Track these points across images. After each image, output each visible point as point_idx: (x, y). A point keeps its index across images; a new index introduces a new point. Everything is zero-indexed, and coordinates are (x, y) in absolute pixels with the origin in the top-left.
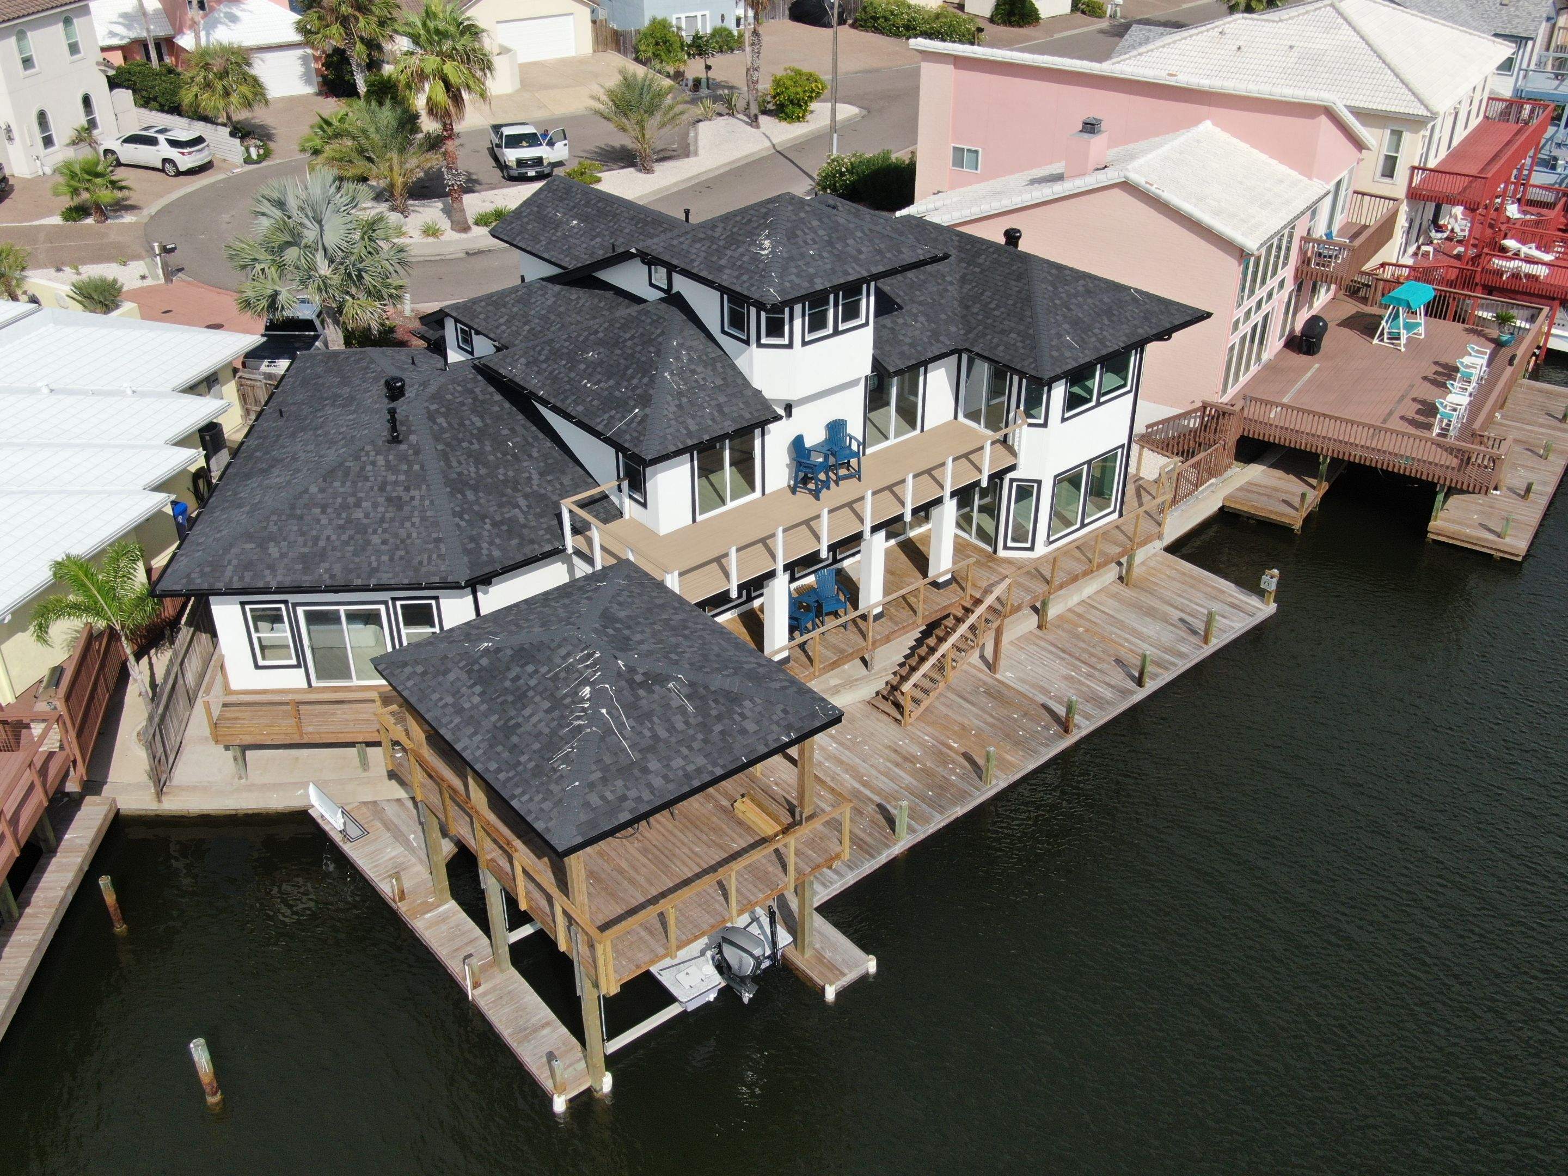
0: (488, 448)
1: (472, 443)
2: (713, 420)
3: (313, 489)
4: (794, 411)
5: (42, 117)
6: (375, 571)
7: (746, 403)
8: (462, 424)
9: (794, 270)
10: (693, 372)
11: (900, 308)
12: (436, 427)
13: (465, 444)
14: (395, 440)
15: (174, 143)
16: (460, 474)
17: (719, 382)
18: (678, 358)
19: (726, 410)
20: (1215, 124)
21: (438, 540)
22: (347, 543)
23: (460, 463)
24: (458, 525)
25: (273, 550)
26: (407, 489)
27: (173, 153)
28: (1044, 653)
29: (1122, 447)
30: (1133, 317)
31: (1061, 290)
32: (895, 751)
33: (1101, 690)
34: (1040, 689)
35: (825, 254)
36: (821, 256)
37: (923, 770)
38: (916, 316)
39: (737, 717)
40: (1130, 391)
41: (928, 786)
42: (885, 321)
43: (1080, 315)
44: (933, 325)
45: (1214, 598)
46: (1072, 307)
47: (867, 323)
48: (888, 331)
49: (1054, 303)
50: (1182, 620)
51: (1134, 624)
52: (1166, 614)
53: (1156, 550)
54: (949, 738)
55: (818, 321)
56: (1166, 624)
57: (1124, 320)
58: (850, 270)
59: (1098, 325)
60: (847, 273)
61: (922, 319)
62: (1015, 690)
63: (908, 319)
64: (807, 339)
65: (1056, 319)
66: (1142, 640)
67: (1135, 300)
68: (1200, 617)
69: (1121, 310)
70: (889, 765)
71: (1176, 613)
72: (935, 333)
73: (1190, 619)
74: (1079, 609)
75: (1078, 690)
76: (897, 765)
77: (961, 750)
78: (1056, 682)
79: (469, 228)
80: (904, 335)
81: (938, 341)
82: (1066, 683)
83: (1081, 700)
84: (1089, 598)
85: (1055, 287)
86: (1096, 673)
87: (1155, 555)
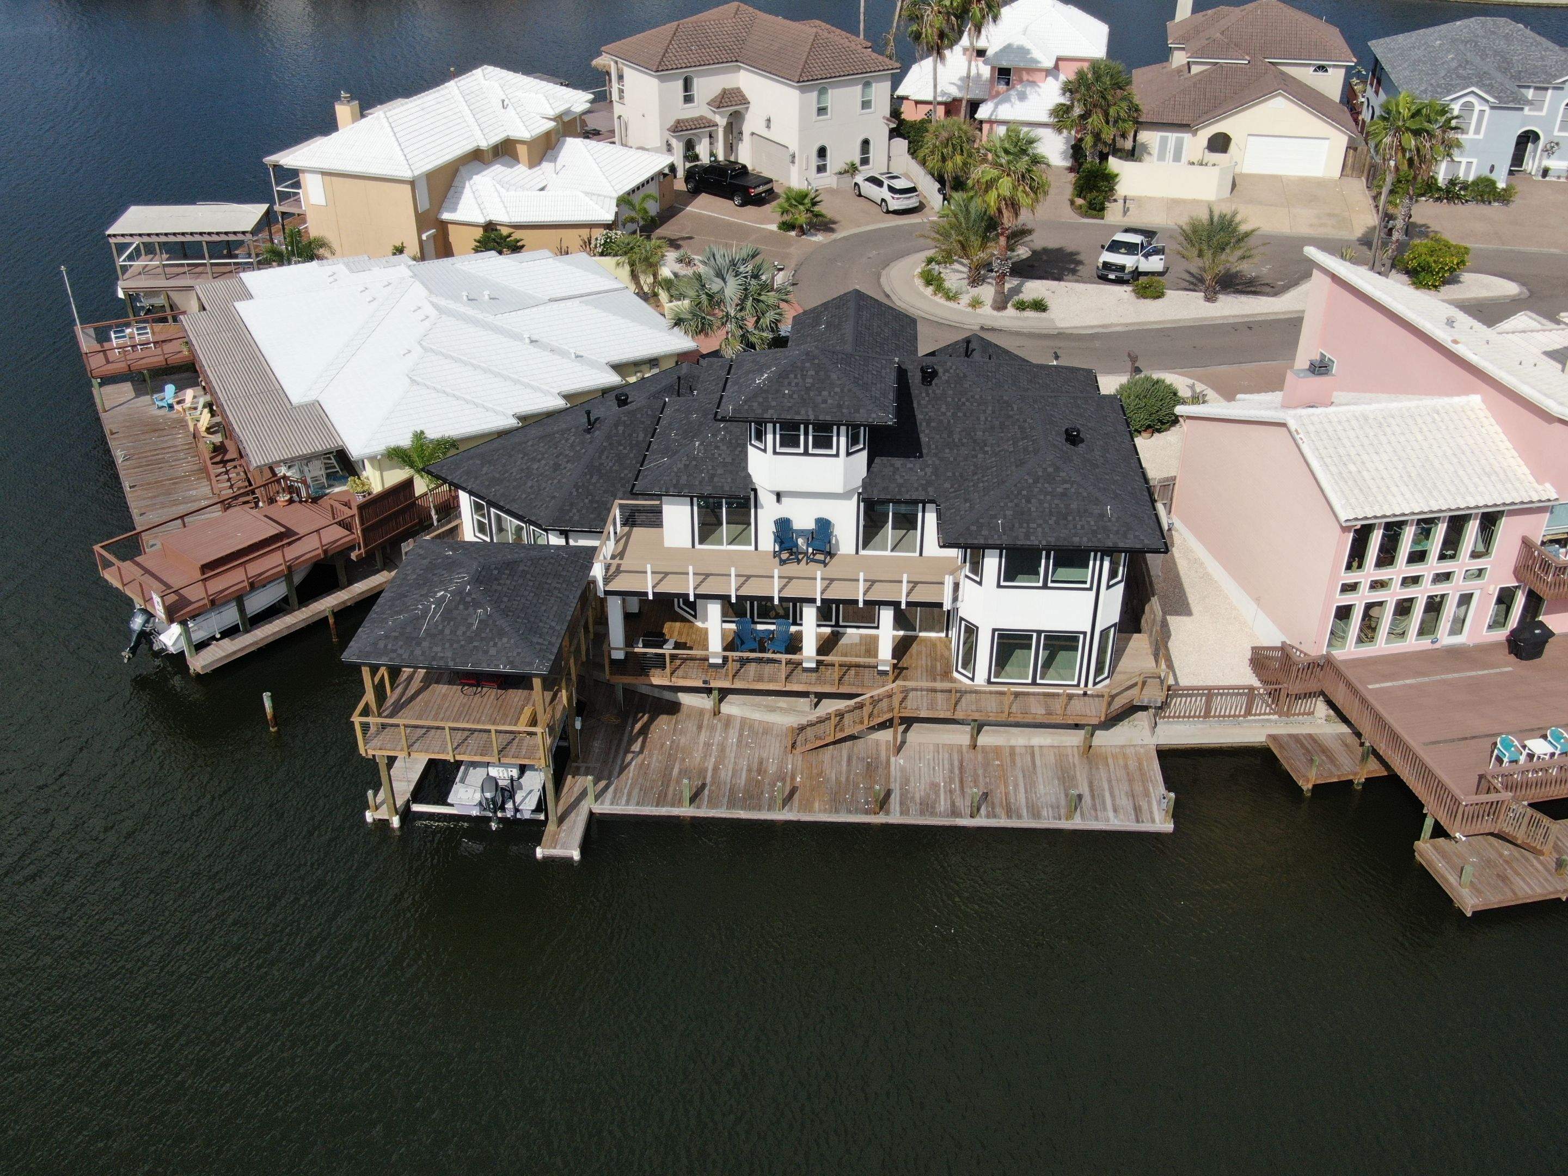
0: (632, 455)
1: (625, 448)
3: (530, 443)
4: (784, 500)
5: (822, 152)
6: (514, 500)
7: (734, 480)
8: (630, 435)
9: (761, 400)
10: (717, 447)
11: (921, 456)
12: (614, 431)
13: (621, 448)
14: (588, 431)
15: (891, 189)
16: (601, 464)
17: (729, 460)
18: (714, 435)
19: (716, 479)
20: (1484, 401)
21: (554, 497)
22: (516, 480)
23: (607, 457)
24: (571, 493)
25: (485, 469)
26: (567, 462)
27: (887, 195)
28: (946, 762)
29: (1085, 633)
30: (1083, 527)
31: (1039, 485)
32: (761, 763)
33: (942, 803)
34: (905, 781)
35: (795, 396)
36: (791, 396)
37: (758, 781)
38: (928, 466)
39: (492, 643)
40: (1090, 589)
41: (746, 791)
42: (898, 462)
43: (1033, 509)
44: (933, 477)
45: (1133, 796)
46: (1033, 501)
47: (837, 455)
48: (892, 469)
49: (1019, 493)
50: (1080, 797)
51: (1040, 780)
52: (1076, 787)
53: (1145, 742)
54: (802, 774)
55: (789, 440)
56: (1062, 792)
57: (1071, 526)
58: (803, 412)
59: (1040, 522)
60: (798, 413)
61: (929, 470)
62: (889, 772)
63: (917, 466)
64: (778, 450)
65: (1006, 505)
66: (1026, 792)
67: (1102, 515)
68: (1097, 801)
69: (1077, 518)
70: (745, 767)
71: (1084, 789)
72: (929, 483)
73: (1087, 799)
74: (1018, 751)
75: (928, 795)
76: (749, 770)
77: (797, 785)
78: (923, 781)
79: (1005, 308)
80: (902, 477)
81: (925, 490)
82: (928, 787)
83: (918, 801)
84: (1041, 747)
85: (1036, 481)
86: (958, 792)
87: (1142, 746)
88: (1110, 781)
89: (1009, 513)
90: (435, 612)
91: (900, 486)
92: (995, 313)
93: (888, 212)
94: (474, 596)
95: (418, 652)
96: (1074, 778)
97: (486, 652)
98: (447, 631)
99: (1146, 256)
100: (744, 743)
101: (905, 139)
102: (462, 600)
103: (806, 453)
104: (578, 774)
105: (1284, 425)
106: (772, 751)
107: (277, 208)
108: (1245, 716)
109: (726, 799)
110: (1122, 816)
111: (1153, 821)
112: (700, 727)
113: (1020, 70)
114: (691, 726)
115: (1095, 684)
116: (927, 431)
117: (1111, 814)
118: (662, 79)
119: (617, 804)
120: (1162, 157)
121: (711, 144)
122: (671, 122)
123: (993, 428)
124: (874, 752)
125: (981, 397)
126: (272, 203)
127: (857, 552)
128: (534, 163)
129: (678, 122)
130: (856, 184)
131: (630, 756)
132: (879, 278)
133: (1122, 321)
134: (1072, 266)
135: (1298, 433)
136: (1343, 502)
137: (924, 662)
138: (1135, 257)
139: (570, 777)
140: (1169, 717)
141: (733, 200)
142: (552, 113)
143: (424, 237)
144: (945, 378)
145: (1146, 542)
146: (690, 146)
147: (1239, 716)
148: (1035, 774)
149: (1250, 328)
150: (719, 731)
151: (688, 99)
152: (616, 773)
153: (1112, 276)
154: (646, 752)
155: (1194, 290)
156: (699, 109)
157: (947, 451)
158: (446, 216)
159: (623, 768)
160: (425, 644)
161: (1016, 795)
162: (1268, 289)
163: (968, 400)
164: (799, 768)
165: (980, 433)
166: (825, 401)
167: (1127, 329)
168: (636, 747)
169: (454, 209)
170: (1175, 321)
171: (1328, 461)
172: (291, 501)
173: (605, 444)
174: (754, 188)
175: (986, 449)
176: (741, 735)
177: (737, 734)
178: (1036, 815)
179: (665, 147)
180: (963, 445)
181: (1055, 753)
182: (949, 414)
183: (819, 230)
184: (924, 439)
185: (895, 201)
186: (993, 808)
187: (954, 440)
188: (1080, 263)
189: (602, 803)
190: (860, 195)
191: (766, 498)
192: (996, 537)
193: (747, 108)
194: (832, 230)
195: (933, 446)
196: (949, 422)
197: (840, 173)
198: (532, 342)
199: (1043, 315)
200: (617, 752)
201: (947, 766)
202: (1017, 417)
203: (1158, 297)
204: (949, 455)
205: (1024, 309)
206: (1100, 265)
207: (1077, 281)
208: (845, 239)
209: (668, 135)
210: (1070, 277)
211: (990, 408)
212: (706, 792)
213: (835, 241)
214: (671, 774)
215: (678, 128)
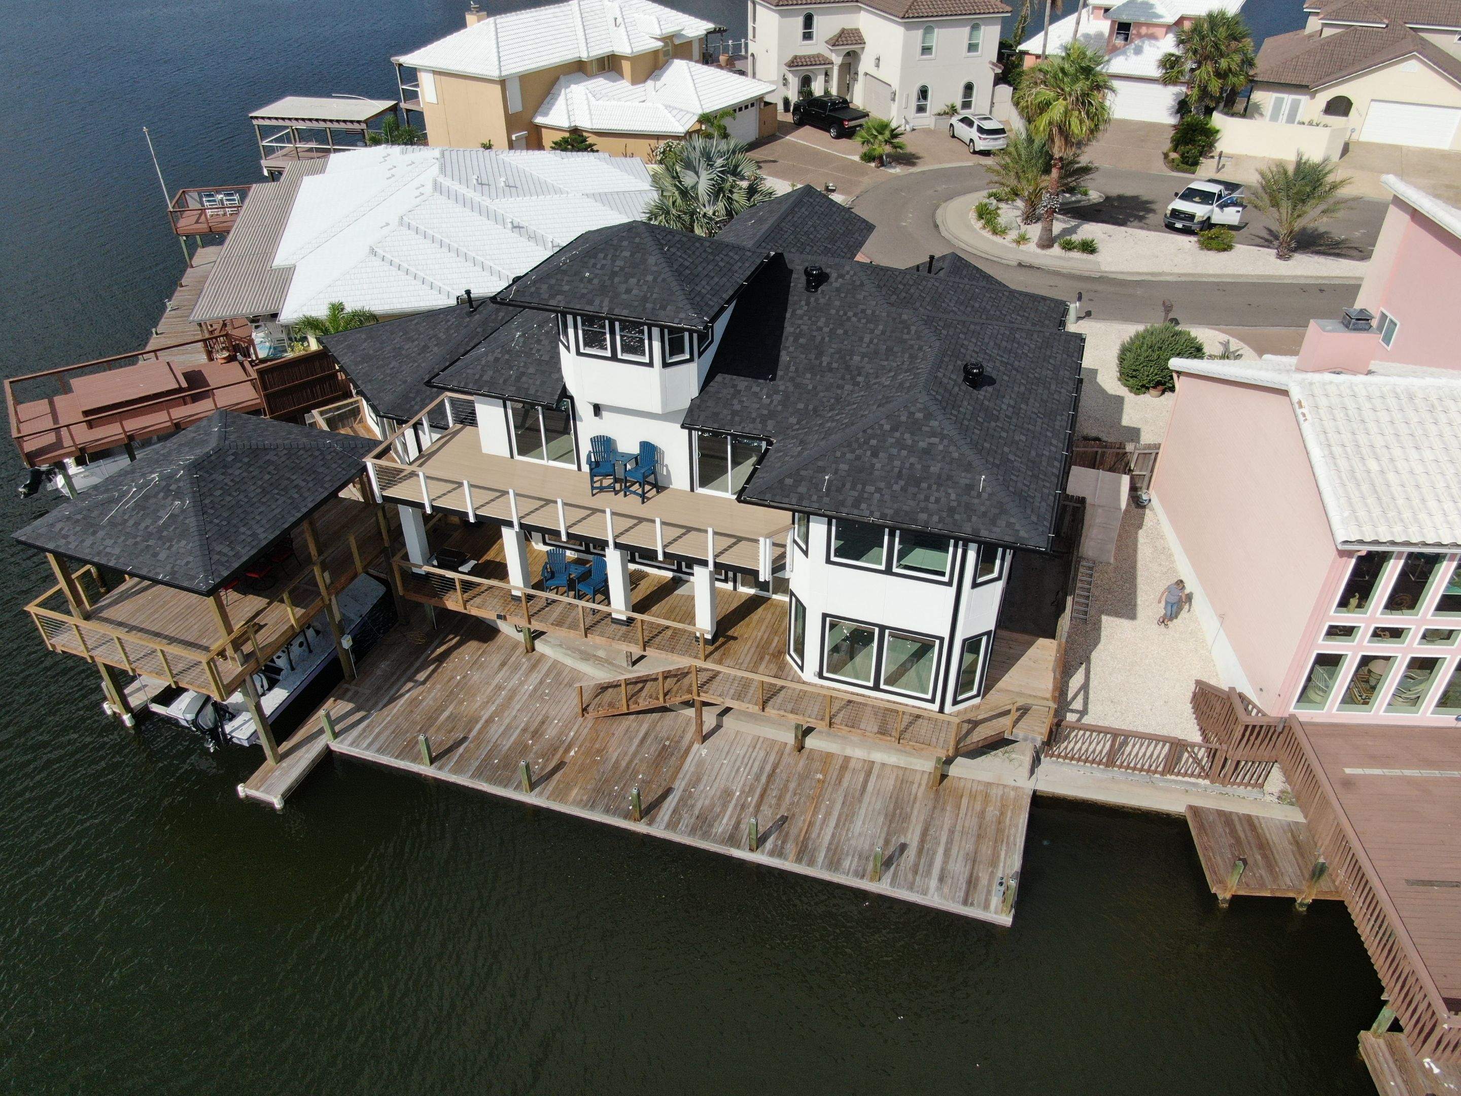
2: (505, 381)
4: (603, 414)
5: (924, 93)
7: (543, 383)
9: (553, 282)
11: (773, 379)
14: (470, 314)
15: (981, 130)
18: (540, 327)
19: (524, 379)
21: (405, 382)
26: (436, 345)
27: (976, 136)
28: (757, 764)
29: (942, 639)
30: (937, 501)
31: (897, 434)
32: (543, 723)
33: (725, 821)
34: (696, 781)
35: (596, 281)
36: (590, 280)
37: (526, 746)
38: (777, 392)
39: (168, 544)
40: (949, 584)
41: (506, 756)
42: (742, 383)
43: (878, 466)
44: (780, 408)
45: (974, 861)
46: (881, 455)
47: (650, 364)
48: (732, 391)
49: (866, 442)
50: (903, 847)
51: (863, 812)
52: (904, 831)
53: (1018, 784)
54: (580, 747)
55: (593, 340)
56: (883, 835)
57: (922, 497)
58: (597, 302)
59: (882, 485)
60: (590, 302)
61: (777, 398)
62: (682, 764)
63: (765, 391)
64: (582, 350)
65: (844, 454)
66: (837, 826)
67: (970, 487)
68: (922, 861)
69: (934, 487)
70: (523, 725)
71: (913, 838)
72: (772, 415)
73: (911, 853)
74: (852, 764)
75: (713, 805)
76: (525, 730)
77: (567, 760)
78: (716, 785)
79: (1050, 246)
80: (741, 402)
81: (764, 422)
82: (718, 794)
83: (697, 812)
84: (883, 764)
85: (894, 429)
86: (751, 809)
87: (1016, 789)
88: (952, 832)
89: (844, 467)
90: (132, 497)
91: (734, 413)
92: (1039, 251)
93: (975, 152)
94: (181, 484)
95: (88, 543)
96: (906, 818)
97: (155, 555)
98: (131, 522)
99: (1222, 207)
100: (539, 692)
101: (1010, 85)
102: (168, 485)
103: (614, 358)
104: (341, 699)
105: (1285, 393)
106: (563, 711)
107: (403, 105)
108: (1163, 773)
109: (477, 764)
110: (946, 890)
111: (986, 907)
112: (503, 664)
113: (1140, 25)
114: (495, 660)
115: (955, 702)
116: (791, 349)
117: (933, 883)
118: (783, 14)
119: (357, 746)
120: (1275, 117)
121: (826, 81)
122: (789, 58)
123: (876, 352)
124: (680, 732)
125: (873, 312)
126: (399, 100)
127: (692, 490)
128: (638, 79)
129: (795, 57)
130: (951, 125)
131: (410, 685)
132: (936, 209)
133: (1176, 270)
134: (1141, 214)
135: (1301, 406)
136: (1346, 514)
137: (760, 634)
138: (1209, 207)
139: (332, 699)
140: (1059, 756)
141: (829, 132)
142: (657, 33)
143: (514, 137)
144: (836, 285)
145: (1023, 534)
146: (806, 81)
147: (1155, 772)
148: (860, 801)
149: (1321, 291)
150: (521, 672)
151: (808, 36)
152: (380, 705)
153: (1179, 225)
154: (428, 685)
155: (1268, 247)
156: (818, 46)
157: (808, 376)
158: (539, 120)
159: (393, 700)
160: (101, 534)
161: (821, 829)
162: (1355, 253)
163: (855, 315)
164: (581, 738)
165: (857, 358)
166: (628, 291)
167: (1179, 279)
168: (421, 677)
169: (546, 114)
170: (1234, 276)
171: (1337, 450)
172: (230, 359)
173: (479, 330)
174: (849, 120)
175: (860, 379)
176: (541, 682)
177: (538, 680)
178: (834, 864)
179: (781, 82)
180: (831, 370)
181: (897, 776)
182: (826, 330)
183: (900, 163)
184: (784, 357)
185: (981, 142)
186: (783, 843)
187: (821, 363)
188: (1152, 211)
189: (341, 742)
190: (953, 136)
191: (584, 410)
192: (815, 498)
193: (863, 48)
194: (913, 164)
195: (792, 368)
196: (823, 339)
197: (939, 114)
198: (515, 227)
199: (1091, 257)
200: (398, 679)
201: (755, 769)
202: (913, 342)
203: (1225, 250)
204: (808, 382)
205: (1070, 249)
206: (1168, 212)
207: (1142, 228)
208: (923, 172)
209: (785, 69)
210: (1136, 223)
211: (881, 327)
212: (461, 749)
213: (911, 174)
214: (438, 718)
215: (794, 63)
